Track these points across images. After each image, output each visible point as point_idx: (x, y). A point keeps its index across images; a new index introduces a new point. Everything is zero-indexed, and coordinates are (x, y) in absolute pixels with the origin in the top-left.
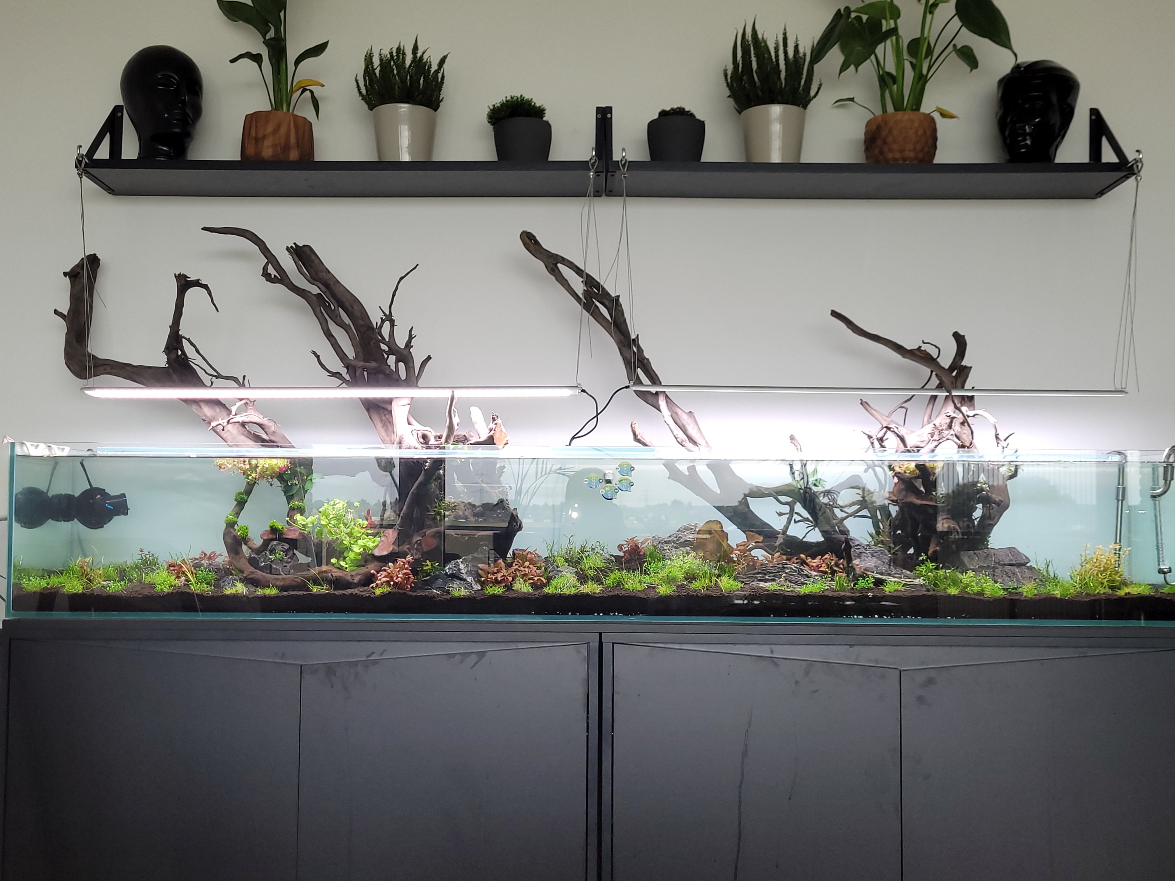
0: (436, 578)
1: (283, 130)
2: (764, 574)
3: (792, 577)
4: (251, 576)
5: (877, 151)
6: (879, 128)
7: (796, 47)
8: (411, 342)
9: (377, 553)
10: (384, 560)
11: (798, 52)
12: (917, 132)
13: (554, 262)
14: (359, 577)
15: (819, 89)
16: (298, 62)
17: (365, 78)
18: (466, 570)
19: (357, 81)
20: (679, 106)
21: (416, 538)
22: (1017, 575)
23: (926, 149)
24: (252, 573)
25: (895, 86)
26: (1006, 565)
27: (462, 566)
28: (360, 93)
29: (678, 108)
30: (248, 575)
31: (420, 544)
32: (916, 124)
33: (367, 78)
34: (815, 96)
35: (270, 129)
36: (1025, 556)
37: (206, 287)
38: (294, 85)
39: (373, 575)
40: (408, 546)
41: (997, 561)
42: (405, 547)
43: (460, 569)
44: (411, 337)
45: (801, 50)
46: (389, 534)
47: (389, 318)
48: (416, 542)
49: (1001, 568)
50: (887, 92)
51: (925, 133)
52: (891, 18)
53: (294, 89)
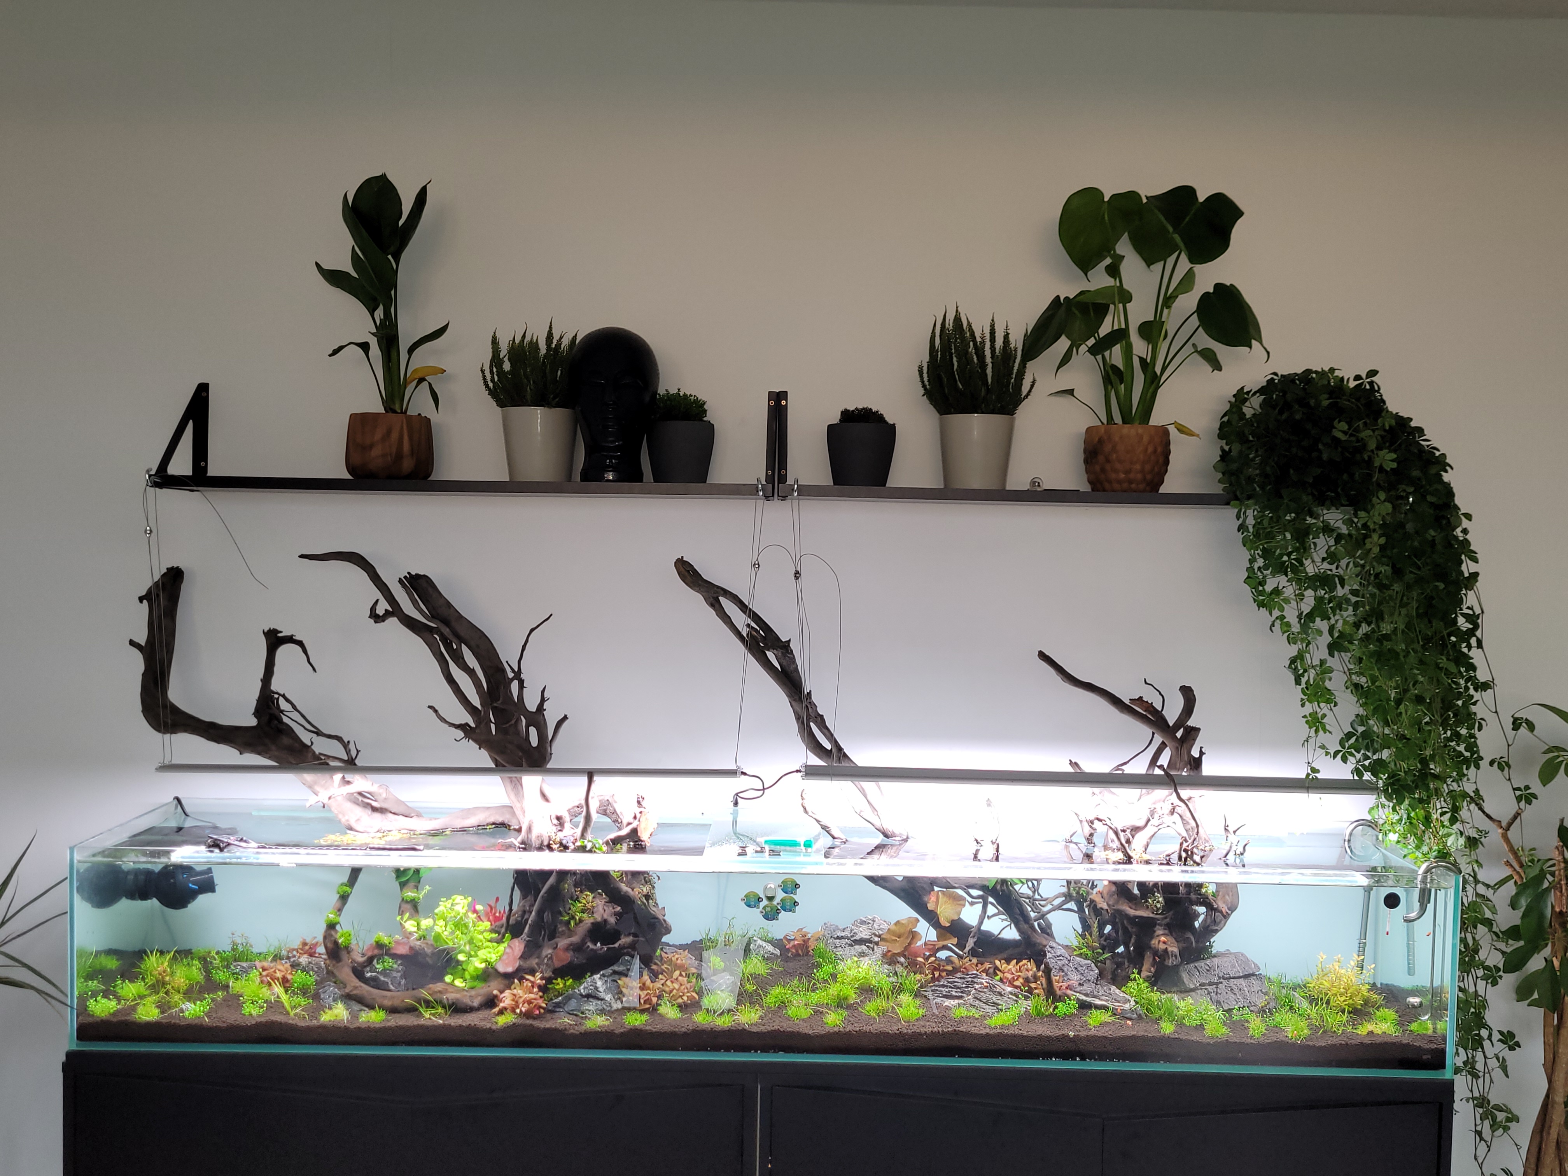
0: (569, 998)
1: (395, 435)
2: (951, 987)
3: (982, 994)
4: (355, 992)
5: (1097, 468)
6: (1101, 441)
7: (1006, 337)
8: (543, 705)
9: (501, 969)
10: (509, 978)
11: (1009, 341)
12: (1146, 450)
13: (715, 596)
14: (479, 998)
15: (1032, 386)
16: (411, 350)
17: (491, 372)
18: (604, 987)
19: (483, 371)
20: (865, 407)
21: (547, 951)
22: (1244, 990)
23: (1156, 469)
24: (356, 988)
25: (1123, 386)
26: (1230, 978)
27: (599, 984)
28: (487, 386)
29: (864, 409)
30: (351, 991)
31: (551, 958)
32: (1146, 439)
33: (495, 370)
34: (1027, 396)
35: (378, 436)
36: (1254, 963)
37: (300, 643)
38: (408, 376)
39: (496, 997)
40: (537, 960)
41: (1221, 975)
42: (533, 962)
43: (596, 988)
44: (543, 700)
45: (1012, 338)
46: (515, 946)
47: (518, 674)
48: (547, 956)
49: (1225, 982)
50: (1113, 394)
51: (1155, 451)
52: (1120, 303)
53: (408, 380)
